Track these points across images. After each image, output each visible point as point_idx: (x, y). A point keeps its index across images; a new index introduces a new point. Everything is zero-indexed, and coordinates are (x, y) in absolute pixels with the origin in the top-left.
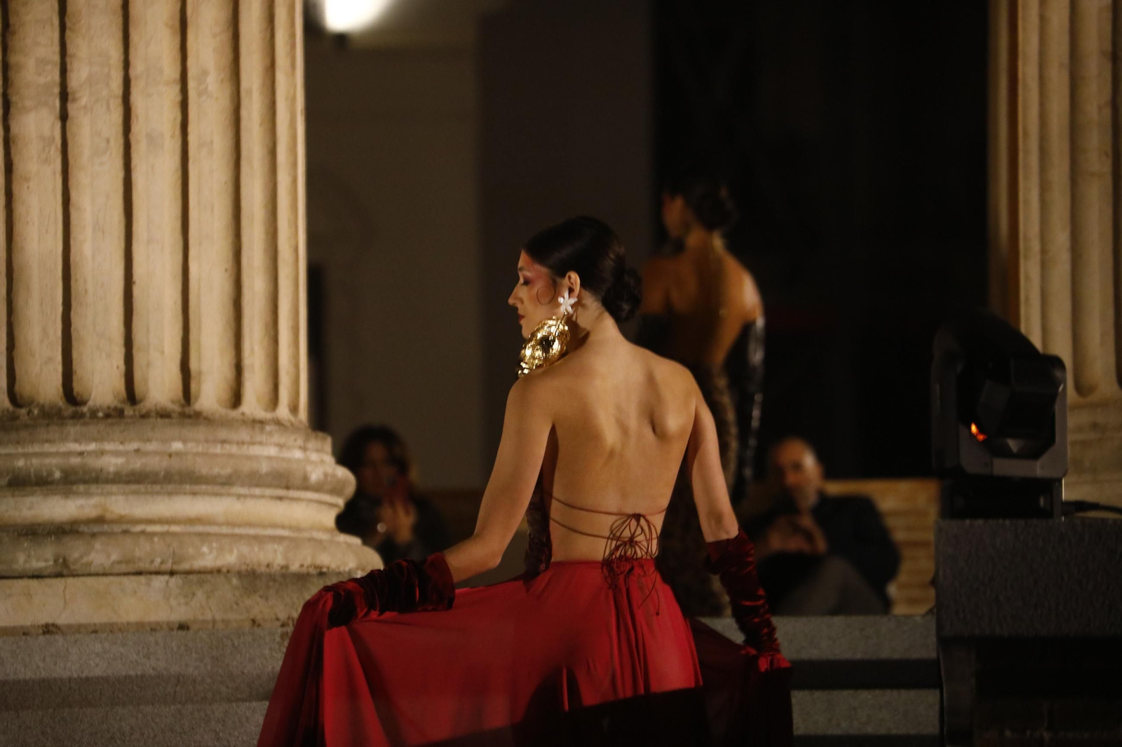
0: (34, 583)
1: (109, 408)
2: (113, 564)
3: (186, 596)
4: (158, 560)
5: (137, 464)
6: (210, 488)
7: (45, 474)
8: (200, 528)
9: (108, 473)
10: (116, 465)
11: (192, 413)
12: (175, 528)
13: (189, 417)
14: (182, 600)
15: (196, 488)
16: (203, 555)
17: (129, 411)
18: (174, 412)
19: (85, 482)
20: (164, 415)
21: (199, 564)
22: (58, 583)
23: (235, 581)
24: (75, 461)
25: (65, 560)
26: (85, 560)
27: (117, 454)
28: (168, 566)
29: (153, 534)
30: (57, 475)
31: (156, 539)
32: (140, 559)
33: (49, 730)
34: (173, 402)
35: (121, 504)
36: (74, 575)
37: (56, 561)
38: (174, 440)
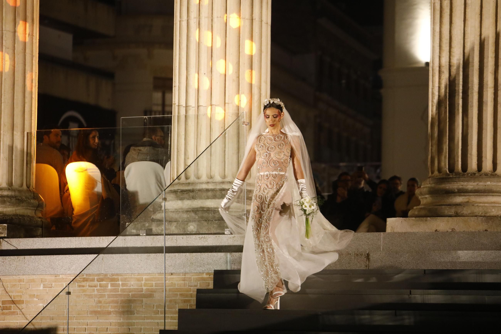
0: (450, 218)
1: (472, 173)
2: (469, 213)
3: (487, 223)
4: (481, 213)
5: (476, 188)
6: (497, 194)
7: (453, 190)
8: (493, 205)
9: (469, 190)
10: (471, 188)
11: (494, 174)
12: (486, 205)
13: (493, 175)
14: (486, 224)
15: (493, 194)
16: (493, 211)
17: (477, 174)
18: (489, 174)
19: (464, 193)
20: (486, 175)
21: (492, 214)
22: (455, 218)
23: (499, 219)
24: (461, 187)
25: (457, 212)
26: (462, 212)
27: (472, 185)
28: (483, 215)
29: (480, 206)
30: (456, 190)
31: (480, 207)
32: (476, 212)
33: (442, 256)
34: (490, 171)
35: (474, 199)
36: (459, 216)
37: (454, 213)
38: (488, 181)
